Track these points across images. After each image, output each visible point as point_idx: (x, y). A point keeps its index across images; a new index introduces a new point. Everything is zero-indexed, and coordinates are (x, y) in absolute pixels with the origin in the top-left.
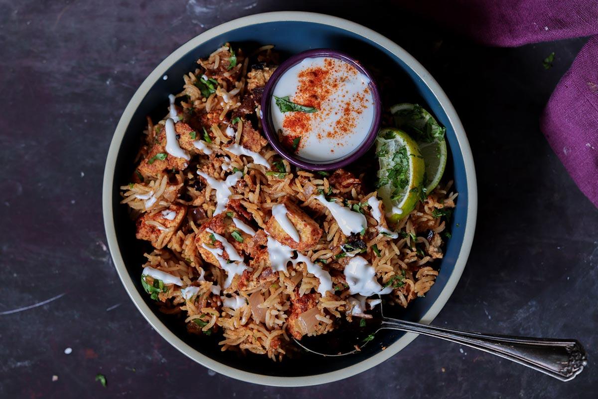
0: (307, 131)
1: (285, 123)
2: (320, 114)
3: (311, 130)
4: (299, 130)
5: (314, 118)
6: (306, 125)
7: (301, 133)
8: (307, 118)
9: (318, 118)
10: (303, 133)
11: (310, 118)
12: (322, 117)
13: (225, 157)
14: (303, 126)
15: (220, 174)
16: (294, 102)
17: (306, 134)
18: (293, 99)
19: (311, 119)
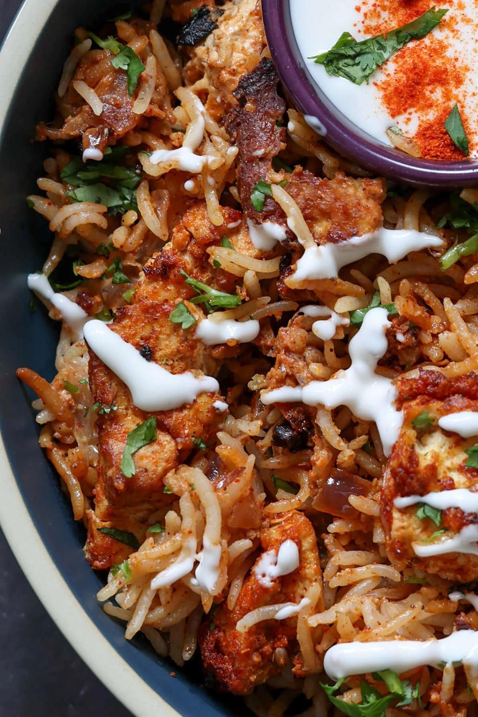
0: (459, 82)
1: (389, 104)
2: (458, 13)
3: (467, 69)
4: (438, 95)
5: (451, 35)
6: (446, 70)
7: (447, 96)
8: (435, 50)
9: (461, 27)
10: (455, 92)
11: (440, 42)
12: (469, 16)
13: (302, 310)
14: (440, 78)
15: (324, 363)
16: (368, 37)
17: (463, 88)
18: (362, 28)
19: (446, 42)
